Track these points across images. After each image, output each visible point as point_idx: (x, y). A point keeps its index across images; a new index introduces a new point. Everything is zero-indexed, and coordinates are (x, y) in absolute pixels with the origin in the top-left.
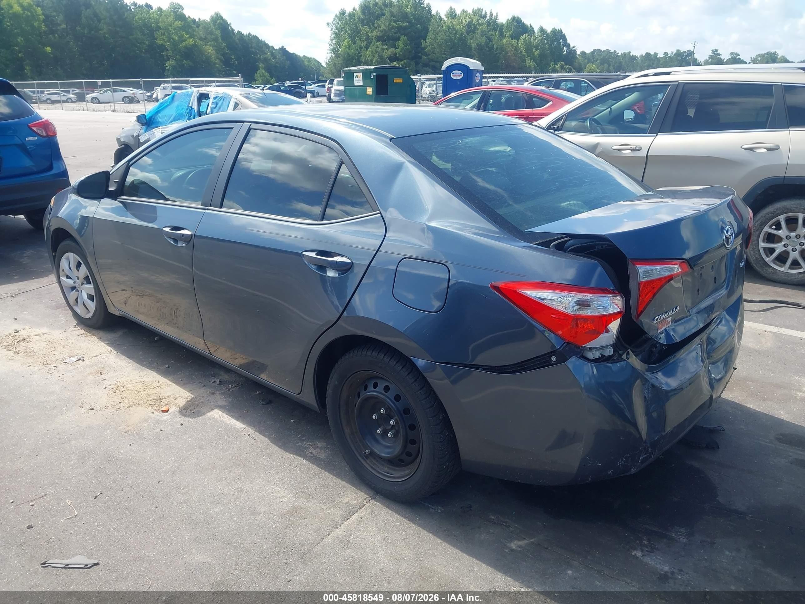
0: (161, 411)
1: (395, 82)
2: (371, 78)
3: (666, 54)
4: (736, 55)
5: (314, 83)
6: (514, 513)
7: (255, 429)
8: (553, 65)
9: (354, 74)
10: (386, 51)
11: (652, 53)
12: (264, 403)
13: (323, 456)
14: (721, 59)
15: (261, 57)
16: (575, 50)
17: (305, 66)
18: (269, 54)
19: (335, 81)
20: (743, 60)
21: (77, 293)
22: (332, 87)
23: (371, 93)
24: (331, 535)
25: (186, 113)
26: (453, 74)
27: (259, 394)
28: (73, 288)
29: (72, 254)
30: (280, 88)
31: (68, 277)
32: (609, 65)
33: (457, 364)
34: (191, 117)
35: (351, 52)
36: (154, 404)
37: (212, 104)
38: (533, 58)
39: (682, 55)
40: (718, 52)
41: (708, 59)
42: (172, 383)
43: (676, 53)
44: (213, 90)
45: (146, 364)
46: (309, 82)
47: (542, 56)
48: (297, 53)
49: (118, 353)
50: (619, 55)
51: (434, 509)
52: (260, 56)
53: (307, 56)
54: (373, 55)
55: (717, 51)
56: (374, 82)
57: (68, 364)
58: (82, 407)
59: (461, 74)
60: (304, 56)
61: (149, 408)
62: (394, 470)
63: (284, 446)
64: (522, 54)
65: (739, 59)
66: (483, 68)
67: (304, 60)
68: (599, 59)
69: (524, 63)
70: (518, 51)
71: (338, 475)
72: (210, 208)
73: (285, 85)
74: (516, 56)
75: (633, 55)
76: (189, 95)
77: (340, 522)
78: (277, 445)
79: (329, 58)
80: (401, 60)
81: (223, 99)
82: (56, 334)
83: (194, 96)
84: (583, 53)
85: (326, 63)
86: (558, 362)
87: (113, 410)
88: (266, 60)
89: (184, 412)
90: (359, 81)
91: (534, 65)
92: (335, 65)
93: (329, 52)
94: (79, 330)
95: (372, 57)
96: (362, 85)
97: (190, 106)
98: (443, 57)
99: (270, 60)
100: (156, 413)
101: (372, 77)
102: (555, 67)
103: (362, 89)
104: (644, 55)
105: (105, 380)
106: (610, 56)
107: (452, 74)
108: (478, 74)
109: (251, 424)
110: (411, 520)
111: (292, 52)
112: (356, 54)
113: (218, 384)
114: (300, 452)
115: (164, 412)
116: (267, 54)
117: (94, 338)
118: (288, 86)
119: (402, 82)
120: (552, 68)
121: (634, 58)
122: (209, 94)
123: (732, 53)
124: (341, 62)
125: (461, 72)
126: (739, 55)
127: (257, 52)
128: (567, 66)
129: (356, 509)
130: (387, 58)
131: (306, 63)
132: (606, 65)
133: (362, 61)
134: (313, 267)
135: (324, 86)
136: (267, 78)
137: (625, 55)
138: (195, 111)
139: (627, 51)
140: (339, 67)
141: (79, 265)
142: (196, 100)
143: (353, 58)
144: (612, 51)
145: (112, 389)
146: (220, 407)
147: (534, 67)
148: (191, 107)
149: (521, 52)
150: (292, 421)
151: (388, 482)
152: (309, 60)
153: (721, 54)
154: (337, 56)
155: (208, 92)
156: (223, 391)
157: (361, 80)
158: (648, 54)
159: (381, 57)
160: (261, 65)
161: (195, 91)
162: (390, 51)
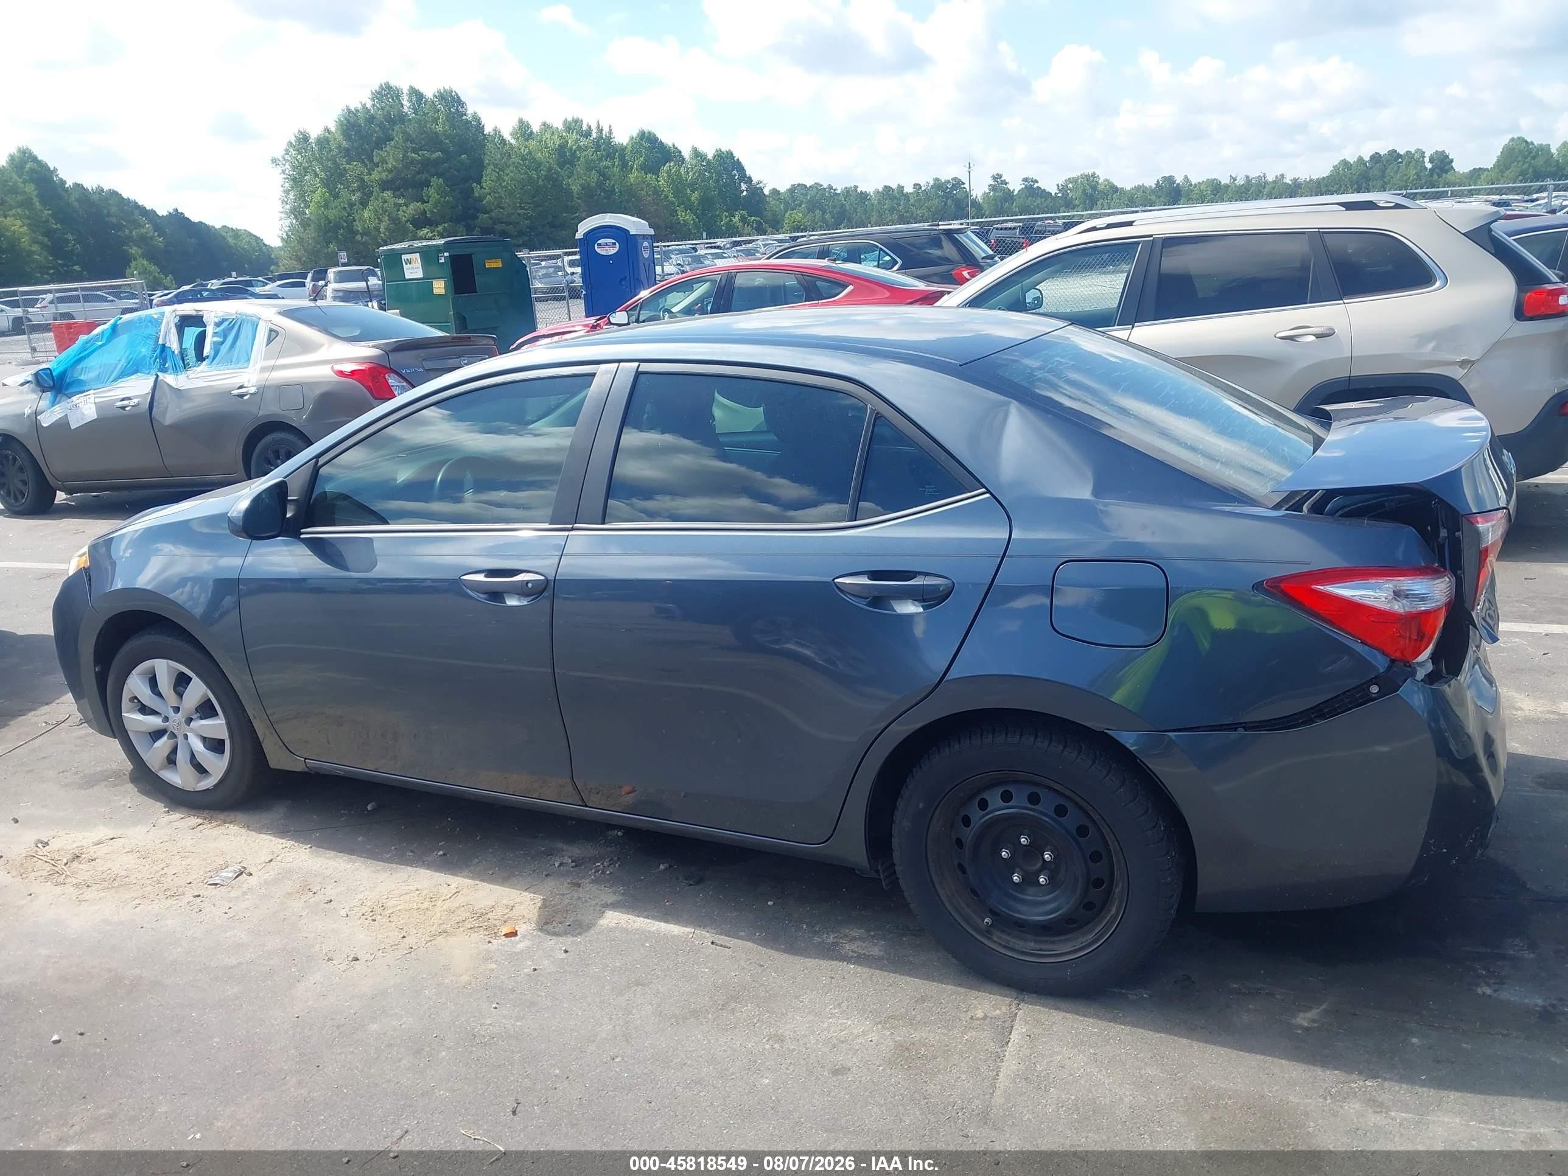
0: (504, 935)
1: (487, 266)
2: (440, 261)
3: (917, 186)
4: (1032, 181)
5: (273, 280)
6: (1262, 972)
7: (715, 931)
8: (726, 217)
9: (403, 256)
10: (405, 208)
11: (894, 186)
12: (691, 882)
13: (876, 951)
14: (1010, 190)
15: (134, 233)
16: (761, 189)
17: (230, 247)
18: (147, 226)
19: (331, 273)
20: (1044, 190)
21: (172, 741)
22: (326, 285)
23: (443, 291)
24: (1001, 1075)
25: (151, 358)
26: (599, 245)
27: (666, 869)
28: (157, 734)
29: (165, 661)
30: (201, 295)
31: (144, 710)
32: (824, 212)
33: (1198, 727)
34: (167, 365)
35: (332, 214)
36: (477, 925)
37: (213, 336)
38: (689, 207)
39: (944, 187)
40: (1002, 179)
41: (987, 191)
42: (478, 882)
43: (934, 184)
44: (213, 311)
45: (391, 857)
46: (260, 278)
47: (706, 202)
48: (209, 222)
49: (311, 847)
50: (838, 192)
51: (1136, 995)
52: (131, 232)
53: (230, 227)
54: (378, 218)
55: (1001, 177)
56: (448, 270)
57: (222, 887)
58: (329, 960)
59: (614, 244)
60: (224, 227)
61: (472, 935)
62: (1052, 942)
63: (792, 949)
64: (668, 201)
65: (1039, 188)
66: (652, 232)
67: (224, 234)
68: (804, 200)
69: (674, 216)
70: (660, 196)
71: (928, 977)
72: (576, 525)
73: (209, 287)
74: (657, 205)
75: (861, 192)
76: (156, 323)
77: (999, 1050)
78: (777, 950)
79: (287, 229)
80: (437, 224)
81: (236, 327)
82: (139, 835)
83: (168, 323)
84: (775, 192)
85: (283, 239)
86: (1381, 694)
87: (398, 954)
88: (143, 240)
89: (550, 927)
90: (414, 269)
91: (693, 219)
92: (301, 241)
93: (283, 215)
94: (182, 818)
95: (377, 221)
96: (421, 276)
97: (160, 342)
98: (519, 214)
99: (151, 238)
100: (494, 941)
101: (442, 261)
102: (731, 220)
103: (424, 286)
104: (881, 190)
105: (331, 901)
106: (823, 195)
107: (596, 245)
108: (646, 244)
109: (699, 922)
110: (1114, 1020)
111: (196, 221)
112: (342, 217)
113: (573, 867)
114: (831, 953)
115: (511, 937)
116: (143, 227)
117: (233, 829)
118: (217, 289)
119: (501, 266)
120: (727, 223)
121: (864, 196)
122: (202, 317)
123: (1025, 180)
124: (313, 235)
125: (614, 241)
126: (1037, 182)
127: (122, 224)
128: (753, 218)
129: (1007, 1024)
130: (407, 222)
131: (231, 241)
132: (818, 212)
133: (358, 231)
134: (862, 604)
135: (303, 285)
136: (154, 277)
137: (847, 192)
138: (173, 352)
139: (850, 185)
140: (311, 244)
141: (181, 682)
142: (174, 330)
143: (338, 226)
144: (825, 186)
145: (363, 915)
146: (614, 906)
147: (694, 222)
148: (164, 345)
149: (666, 197)
150: (770, 903)
151: (1049, 964)
152: (236, 233)
153: (1007, 181)
154: (305, 224)
155: (201, 313)
156: (593, 877)
157: (418, 268)
158: (887, 188)
159: (395, 220)
160: (134, 250)
161: (171, 313)
162: (413, 208)
